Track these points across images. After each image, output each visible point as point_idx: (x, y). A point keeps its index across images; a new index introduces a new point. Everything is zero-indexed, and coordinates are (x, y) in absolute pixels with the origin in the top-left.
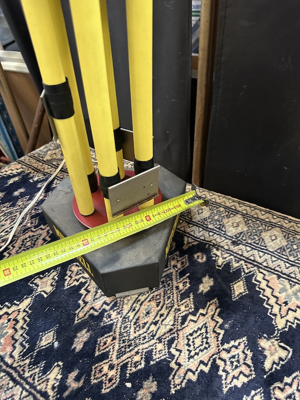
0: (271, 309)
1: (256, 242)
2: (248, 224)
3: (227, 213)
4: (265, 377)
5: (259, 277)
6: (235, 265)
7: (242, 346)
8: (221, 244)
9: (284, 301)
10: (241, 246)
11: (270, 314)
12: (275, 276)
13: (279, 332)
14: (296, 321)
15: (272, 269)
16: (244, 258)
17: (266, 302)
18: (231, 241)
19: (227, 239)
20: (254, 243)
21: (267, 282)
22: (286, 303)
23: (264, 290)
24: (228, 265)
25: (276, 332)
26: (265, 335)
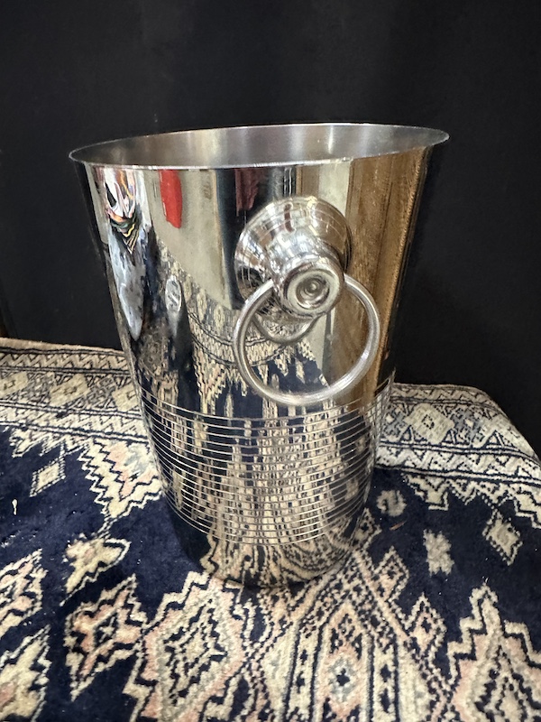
0: (104, 492)
1: (102, 405)
2: (93, 384)
3: (58, 378)
4: (62, 604)
5: (94, 451)
6: (51, 444)
7: (29, 567)
8: (35, 422)
9: (130, 475)
10: (71, 417)
11: (100, 500)
12: (124, 442)
13: (112, 523)
14: (147, 498)
15: (119, 434)
16: (70, 431)
17: (95, 484)
18: (55, 414)
19: (47, 412)
20: (97, 406)
21: (105, 456)
22: (134, 477)
23: (97, 467)
24: (38, 448)
25: (105, 525)
26: (82, 535)
